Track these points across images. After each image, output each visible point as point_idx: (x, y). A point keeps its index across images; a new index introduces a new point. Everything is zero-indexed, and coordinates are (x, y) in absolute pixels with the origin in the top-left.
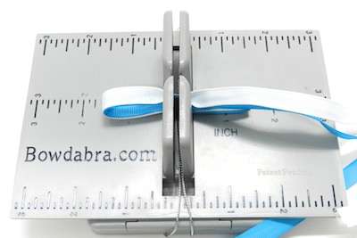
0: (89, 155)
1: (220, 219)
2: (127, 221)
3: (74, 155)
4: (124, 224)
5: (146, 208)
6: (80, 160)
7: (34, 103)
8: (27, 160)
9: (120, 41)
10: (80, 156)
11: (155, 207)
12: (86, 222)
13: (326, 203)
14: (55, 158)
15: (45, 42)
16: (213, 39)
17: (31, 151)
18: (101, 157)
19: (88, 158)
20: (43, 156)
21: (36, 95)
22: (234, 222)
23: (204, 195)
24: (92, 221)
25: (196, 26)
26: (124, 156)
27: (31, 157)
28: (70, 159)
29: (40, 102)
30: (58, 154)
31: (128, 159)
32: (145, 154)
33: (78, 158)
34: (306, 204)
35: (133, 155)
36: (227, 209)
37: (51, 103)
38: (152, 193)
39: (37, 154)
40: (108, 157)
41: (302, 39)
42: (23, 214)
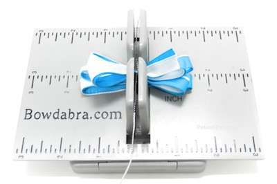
0: (72, 115)
1: (169, 161)
2: (99, 162)
3: (60, 115)
4: (97, 164)
5: (114, 152)
6: (65, 118)
7: (31, 78)
8: (25, 118)
9: (95, 34)
10: (65, 115)
11: (121, 152)
12: (69, 164)
13: (248, 149)
14: (46, 118)
15: (40, 35)
16: (165, 33)
17: (29, 112)
18: (81, 116)
19: (71, 117)
20: (37, 116)
21: (33, 72)
22: (179, 163)
23: (157, 143)
24: (73, 162)
25: (152, 23)
26: (98, 115)
27: (28, 116)
28: (58, 118)
29: (36, 77)
30: (49, 114)
31: (101, 118)
32: (114, 114)
33: (63, 117)
34: (233, 150)
35: (105, 115)
36: (175, 153)
37: (44, 77)
38: (119, 142)
39: (33, 114)
40: (86, 116)
41: (230, 33)
42: (22, 156)
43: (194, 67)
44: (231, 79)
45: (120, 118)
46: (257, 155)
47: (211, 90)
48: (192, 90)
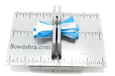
1: (69, 67)
2: (40, 66)
3: (25, 47)
4: (40, 67)
5: (46, 63)
6: (27, 48)
7: (13, 31)
8: (11, 48)
9: (40, 14)
11: (49, 63)
12: (28, 67)
13: (100, 63)
14: (19, 48)
15: (17, 14)
16: (68, 15)
17: (12, 45)
18: (33, 48)
19: (29, 48)
20: (16, 47)
21: (14, 29)
22: (73, 68)
23: (64, 60)
24: (30, 66)
25: (63, 11)
26: (40, 48)
27: (12, 47)
29: (15, 31)
30: (20, 47)
32: (47, 47)
33: (26, 48)
34: (94, 63)
35: (43, 47)
36: (71, 64)
37: (19, 31)
38: (49, 58)
39: (14, 46)
40: (35, 48)
41: (94, 16)
42: (9, 64)
43: (79, 29)
44: (94, 34)
45: (49, 49)
46: (104, 65)
47: (86, 39)
48: (79, 38)
